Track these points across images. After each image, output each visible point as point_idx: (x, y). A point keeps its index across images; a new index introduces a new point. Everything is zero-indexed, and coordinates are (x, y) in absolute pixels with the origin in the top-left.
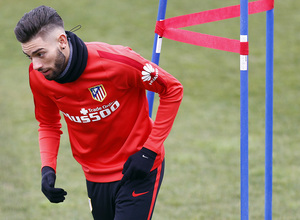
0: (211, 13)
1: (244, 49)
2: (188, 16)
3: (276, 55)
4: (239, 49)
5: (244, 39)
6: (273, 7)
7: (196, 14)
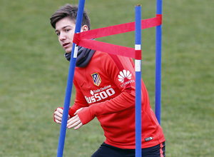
0: (115, 27)
1: (138, 55)
2: (98, 30)
3: (163, 60)
4: (134, 56)
5: (138, 47)
6: (161, 23)
7: (104, 29)
